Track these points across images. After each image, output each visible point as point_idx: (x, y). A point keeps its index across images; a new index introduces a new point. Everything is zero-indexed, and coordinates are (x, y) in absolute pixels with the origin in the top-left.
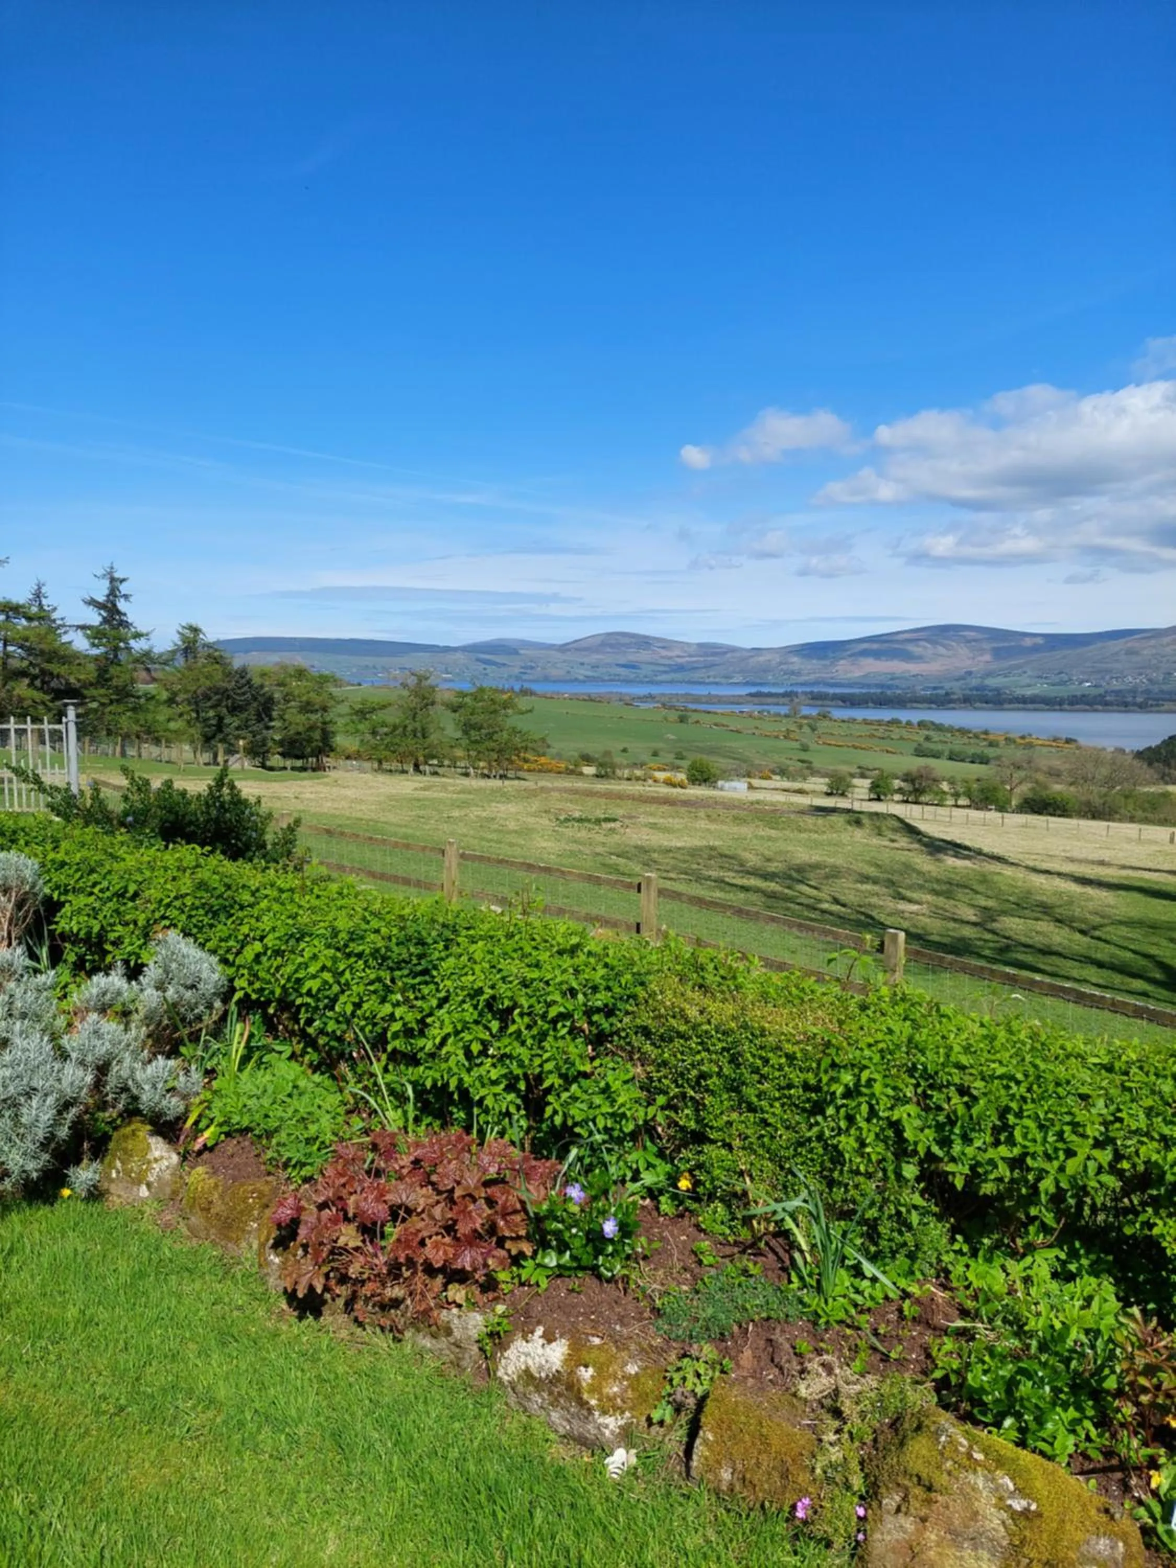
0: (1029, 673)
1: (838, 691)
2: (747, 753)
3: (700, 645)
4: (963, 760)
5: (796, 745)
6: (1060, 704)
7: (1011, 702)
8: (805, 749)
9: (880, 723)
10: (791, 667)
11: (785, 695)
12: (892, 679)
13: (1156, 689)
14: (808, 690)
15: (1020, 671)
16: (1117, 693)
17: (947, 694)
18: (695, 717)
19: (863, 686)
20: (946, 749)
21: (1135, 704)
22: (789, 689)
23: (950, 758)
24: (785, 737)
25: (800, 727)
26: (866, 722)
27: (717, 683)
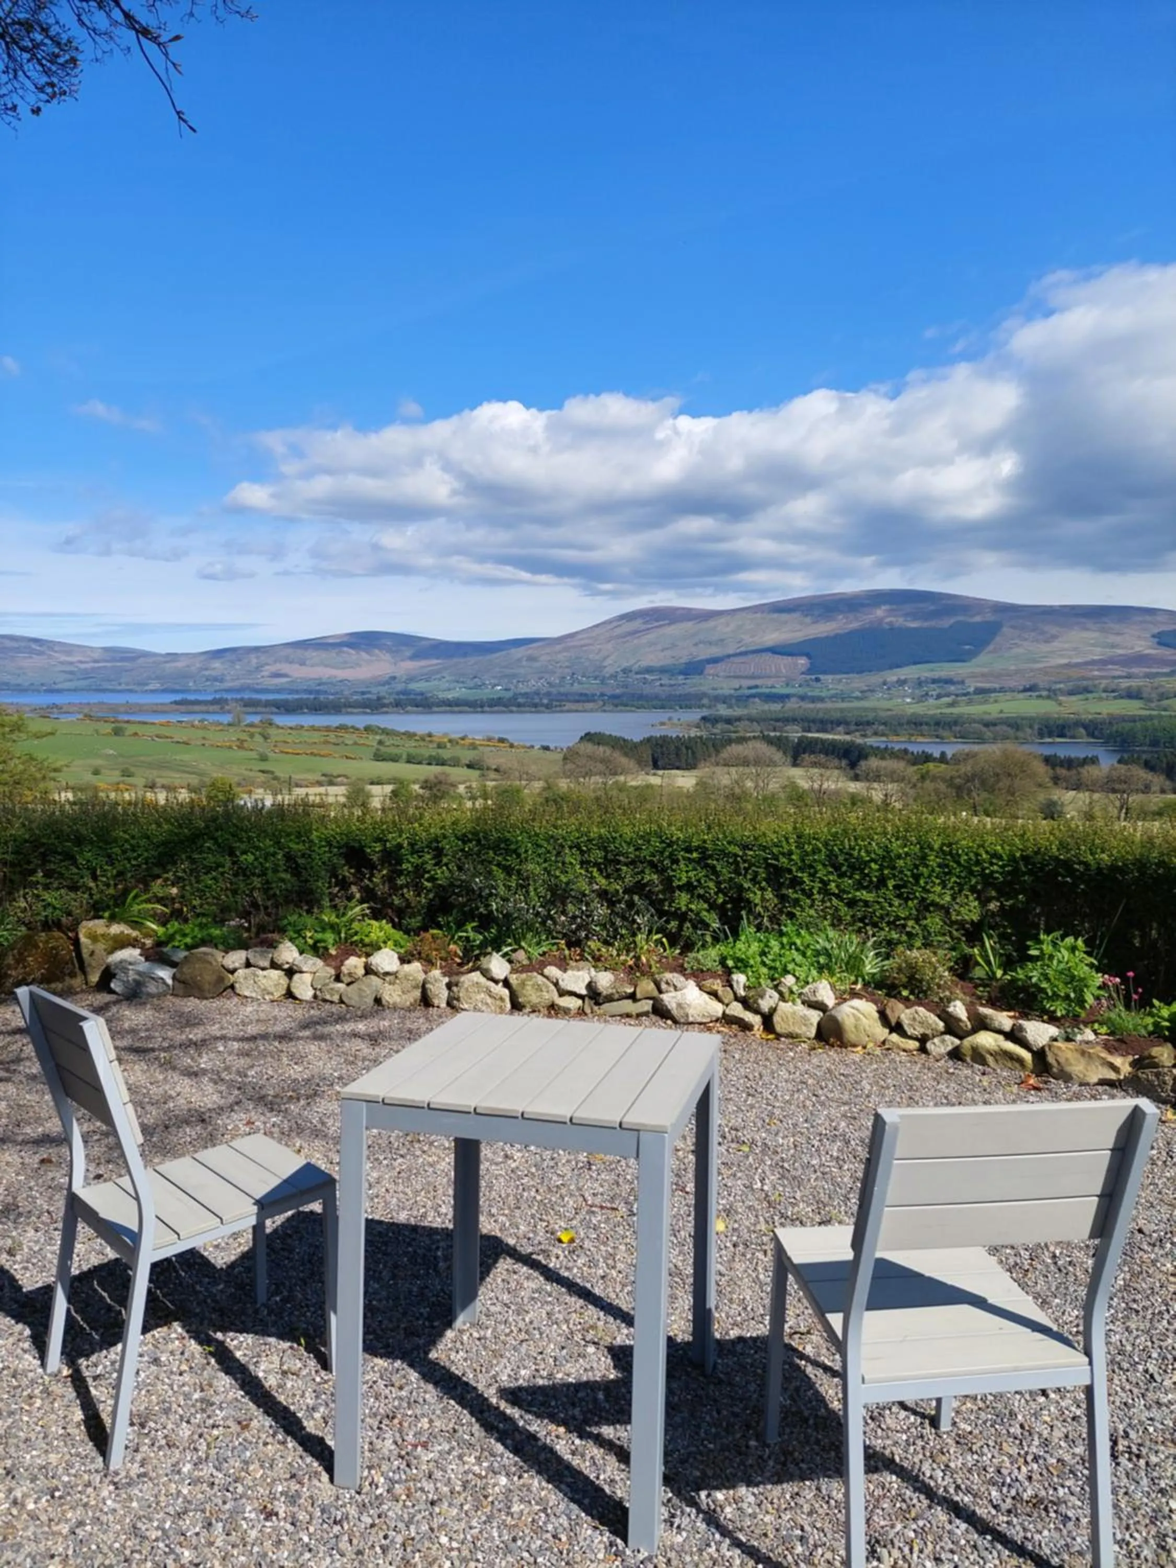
0: (448, 678)
1: (271, 697)
2: (202, 766)
3: (106, 649)
4: (420, 763)
5: (254, 755)
6: (482, 706)
7: (438, 705)
8: (264, 758)
9: (328, 729)
10: (213, 673)
11: (215, 702)
12: (319, 685)
13: (554, 690)
14: (239, 696)
15: (438, 676)
16: (526, 695)
17: (379, 699)
18: (131, 729)
19: (292, 692)
20: (403, 752)
21: (542, 705)
22: (218, 696)
23: (408, 762)
24: (239, 747)
25: (252, 736)
26: (313, 728)
27: (131, 691)
